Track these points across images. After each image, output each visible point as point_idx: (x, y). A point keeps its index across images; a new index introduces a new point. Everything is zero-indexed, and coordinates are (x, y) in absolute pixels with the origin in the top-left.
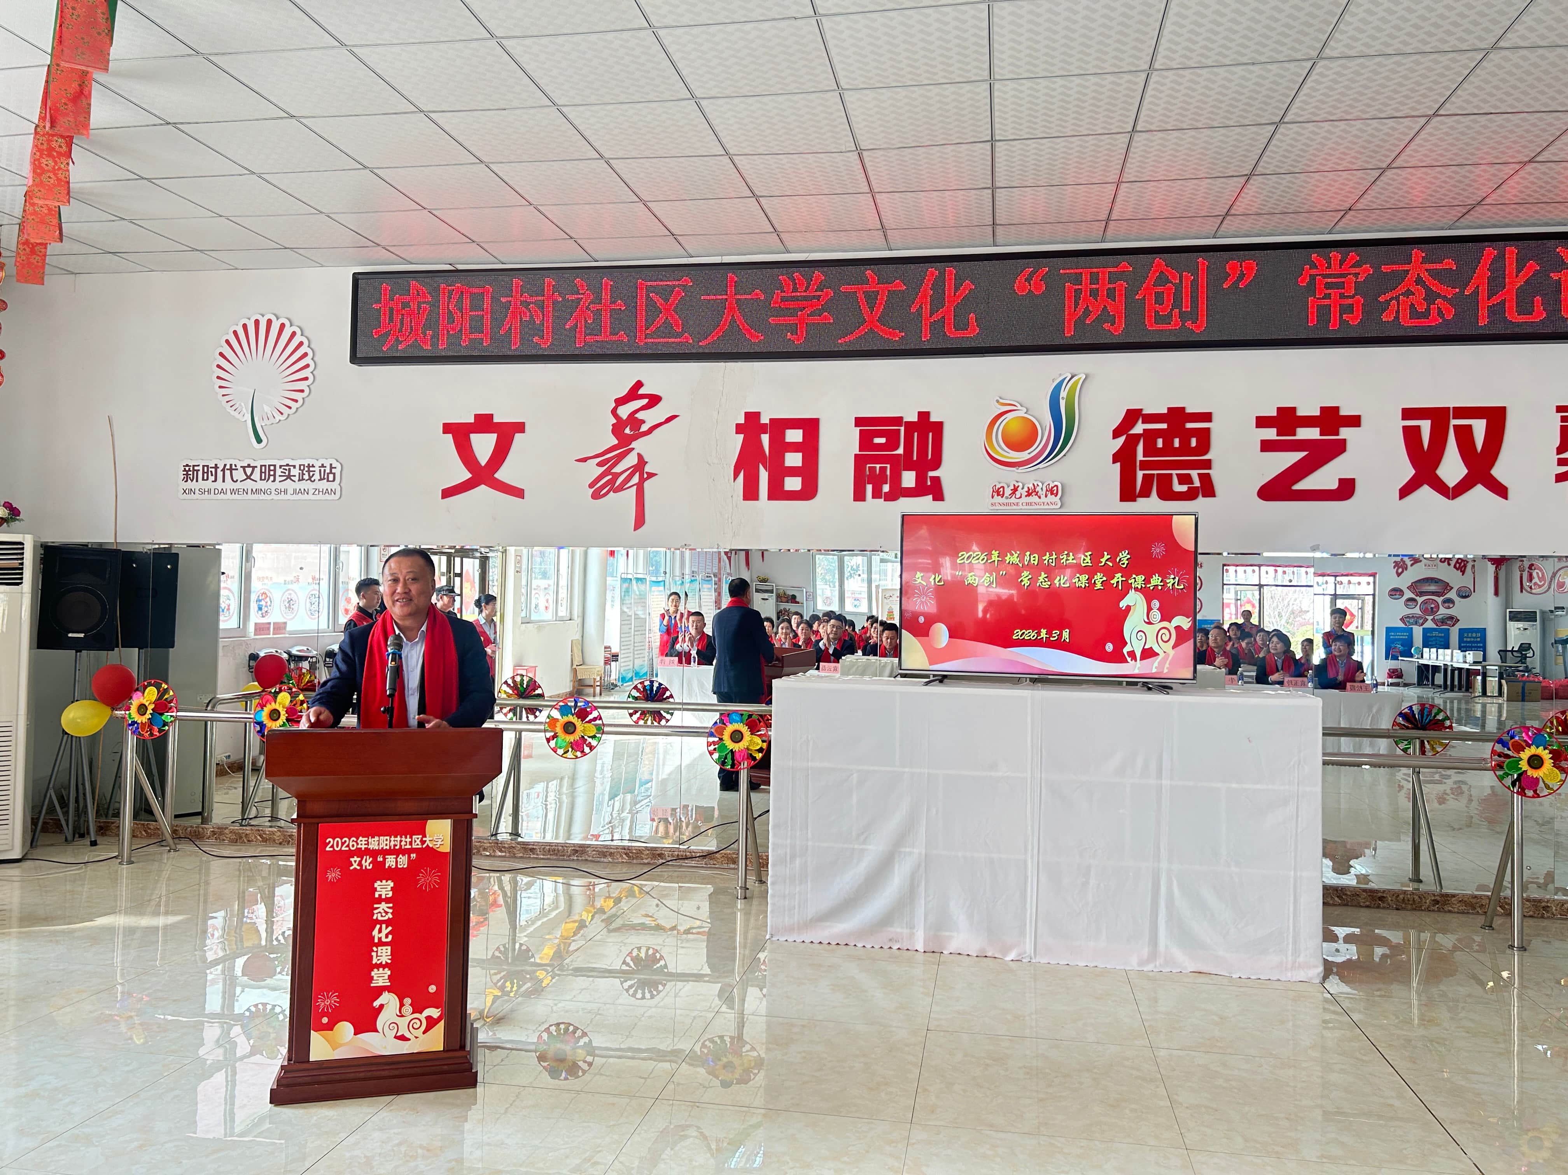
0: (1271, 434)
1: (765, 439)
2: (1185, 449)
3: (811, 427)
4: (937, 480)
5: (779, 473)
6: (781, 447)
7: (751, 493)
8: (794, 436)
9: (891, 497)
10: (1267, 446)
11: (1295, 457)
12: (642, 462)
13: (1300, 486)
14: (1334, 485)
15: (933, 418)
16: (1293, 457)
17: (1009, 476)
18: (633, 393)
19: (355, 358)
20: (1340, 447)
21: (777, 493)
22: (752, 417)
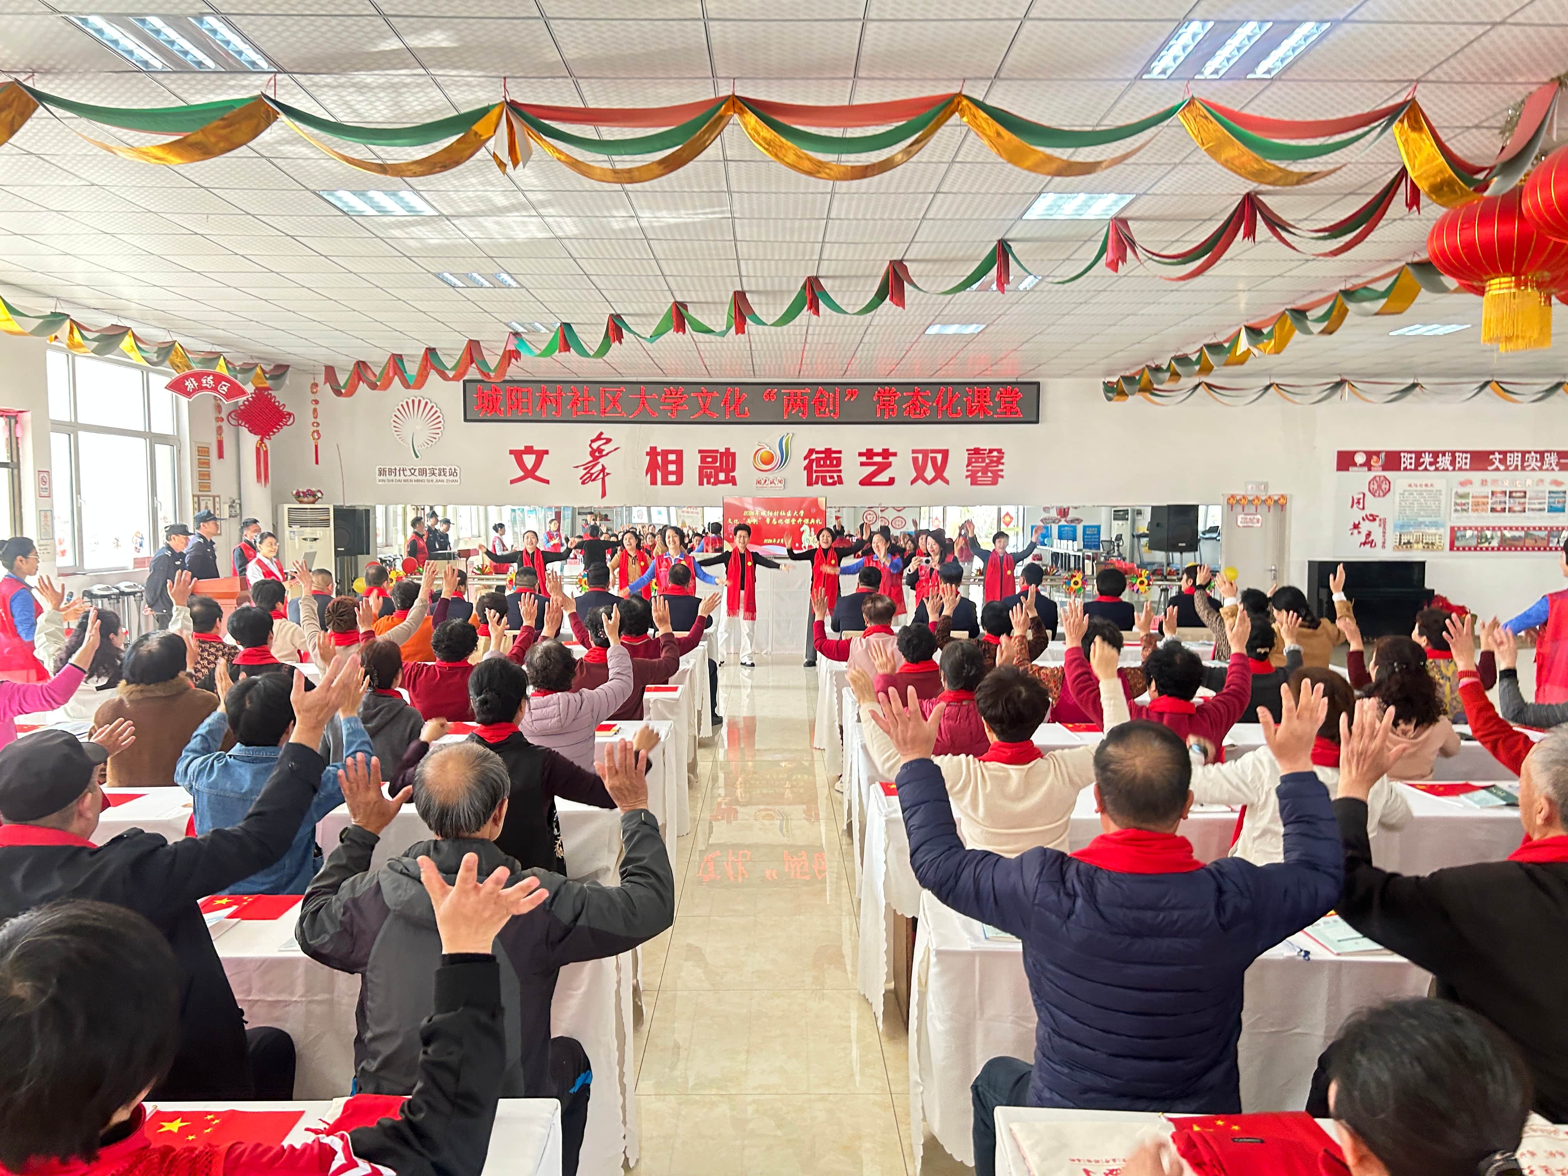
0: (864, 459)
1: (659, 458)
2: (831, 465)
3: (679, 453)
4: (733, 477)
5: (666, 474)
6: (666, 462)
7: (654, 482)
8: (672, 457)
9: (715, 484)
10: (862, 464)
11: (873, 468)
12: (603, 469)
13: (874, 480)
14: (887, 480)
15: (732, 451)
16: (872, 468)
17: (764, 475)
18: (599, 438)
19: (466, 420)
20: (889, 465)
21: (665, 482)
22: (654, 449)
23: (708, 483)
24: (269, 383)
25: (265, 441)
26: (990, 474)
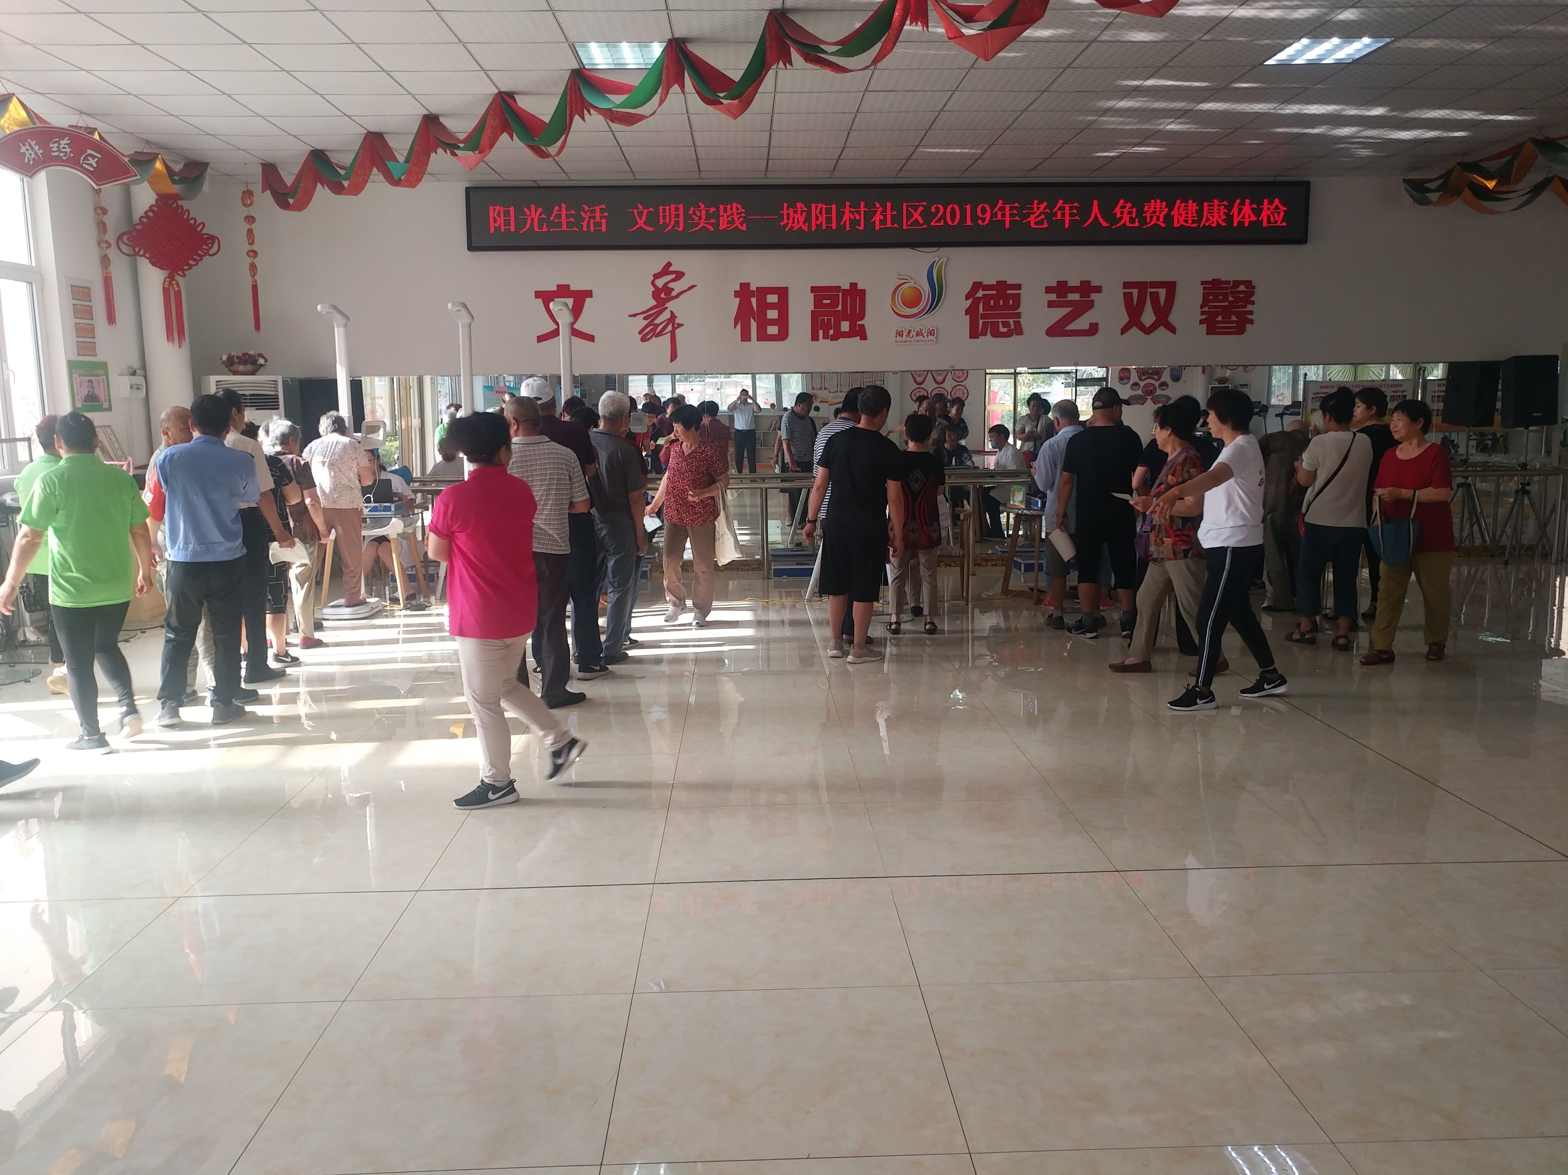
0: (1053, 297)
1: (754, 301)
2: (1006, 306)
3: (783, 293)
4: (862, 327)
5: (763, 323)
6: (764, 306)
7: (746, 337)
8: (772, 299)
9: (834, 338)
10: (1051, 304)
12: (673, 316)
13: (1071, 327)
14: (1087, 327)
15: (860, 287)
16: (1065, 311)
17: (907, 324)
18: (666, 270)
19: (471, 247)
20: (1090, 305)
21: (763, 336)
22: (745, 286)
23: (825, 337)
24: (176, 189)
25: (177, 277)
26: (1234, 318)
